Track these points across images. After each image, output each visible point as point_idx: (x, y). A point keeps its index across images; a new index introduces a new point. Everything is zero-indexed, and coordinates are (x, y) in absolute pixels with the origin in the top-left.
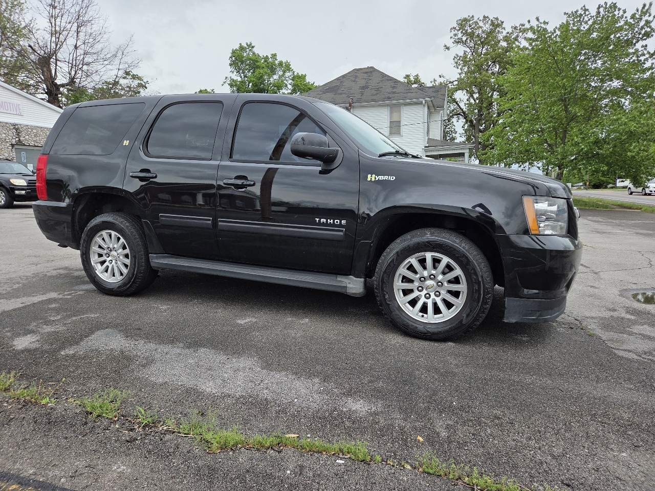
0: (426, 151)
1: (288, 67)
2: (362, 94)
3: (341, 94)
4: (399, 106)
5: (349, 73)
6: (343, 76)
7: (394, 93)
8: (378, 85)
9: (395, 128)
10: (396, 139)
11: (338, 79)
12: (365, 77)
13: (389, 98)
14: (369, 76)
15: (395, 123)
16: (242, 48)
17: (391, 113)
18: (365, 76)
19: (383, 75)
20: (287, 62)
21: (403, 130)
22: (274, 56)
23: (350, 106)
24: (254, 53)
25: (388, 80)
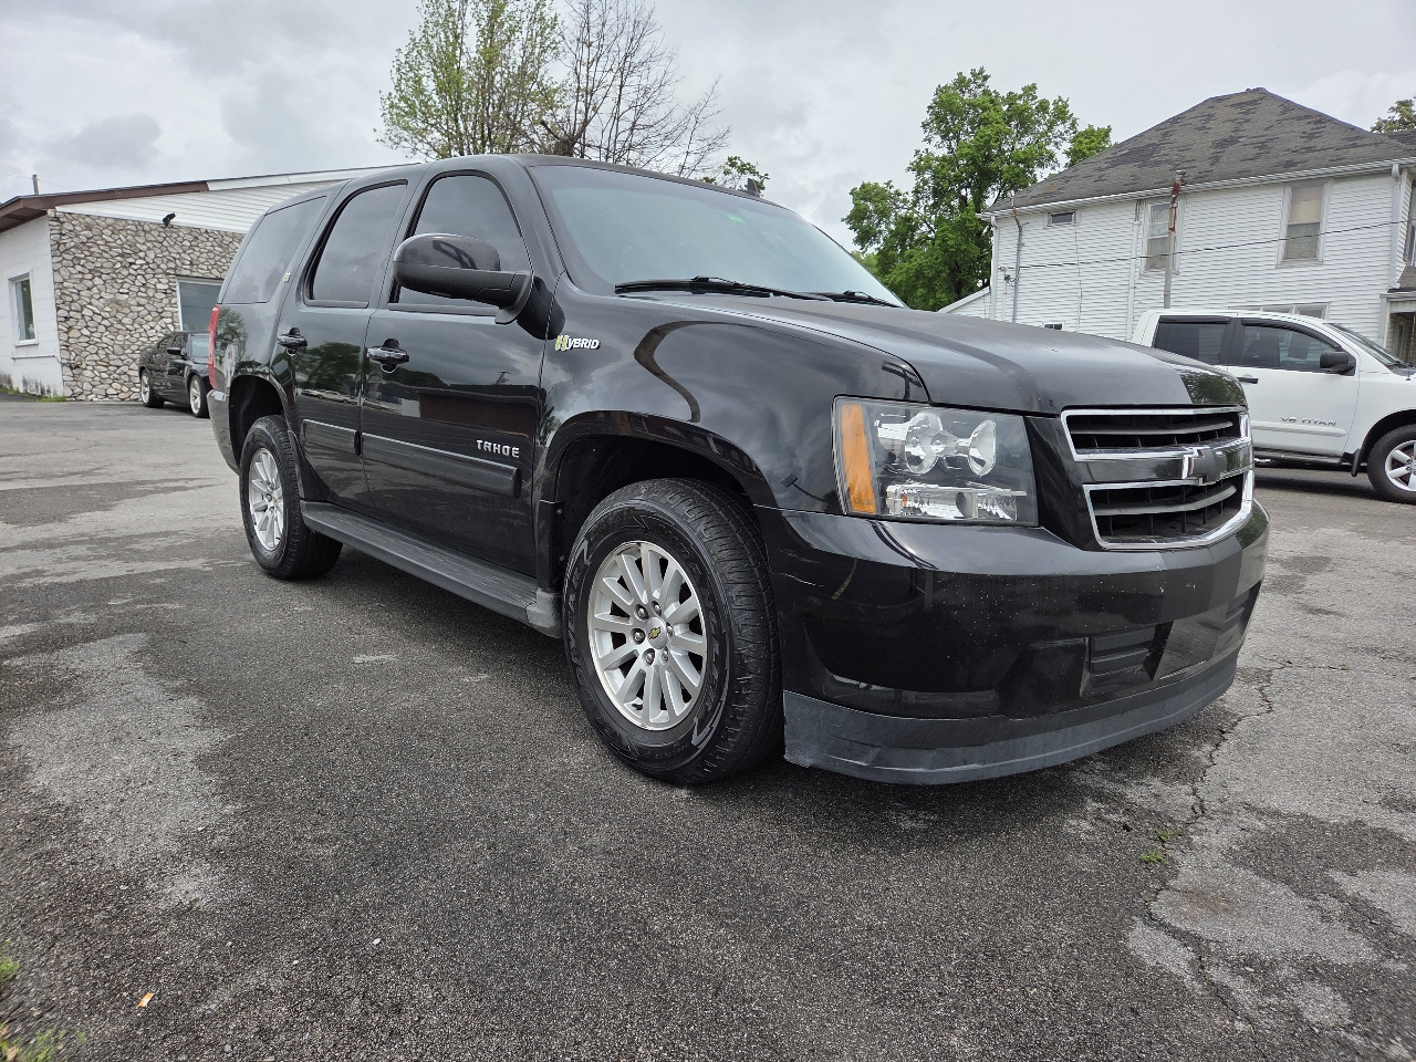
0: (1392, 302)
1: (1061, 113)
2: (1216, 159)
3: (1158, 163)
4: (1319, 182)
5: (1194, 109)
6: (1174, 120)
7: (1310, 149)
8: (1265, 133)
9: (1302, 242)
10: (1301, 272)
11: (1157, 128)
12: (1232, 117)
13: (1289, 165)
14: (1246, 113)
15: (1303, 231)
16: (961, 83)
17: (1294, 202)
18: (1235, 113)
19: (1288, 106)
20: (1060, 100)
21: (1328, 244)
22: (1030, 90)
23: (1176, 190)
24: (986, 92)
25: (1299, 119)
